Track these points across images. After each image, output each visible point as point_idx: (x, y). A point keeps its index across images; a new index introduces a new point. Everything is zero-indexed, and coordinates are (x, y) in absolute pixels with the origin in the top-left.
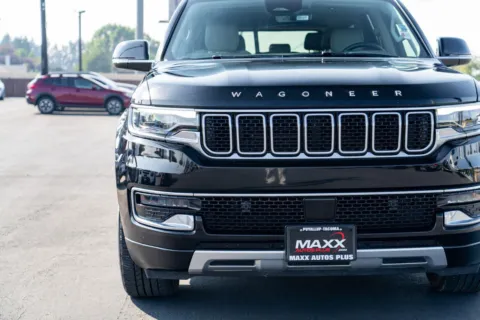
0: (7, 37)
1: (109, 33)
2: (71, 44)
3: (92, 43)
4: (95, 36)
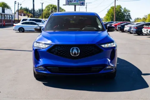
0: (21, 8)
1: (50, 7)
2: (39, 10)
3: (45, 10)
4: (46, 8)
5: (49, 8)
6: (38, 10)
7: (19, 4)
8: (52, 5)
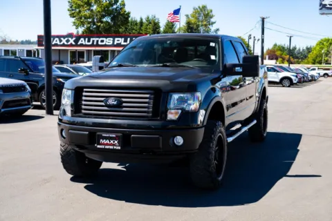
5: (323, 44)
6: (305, 48)
7: (255, 40)
8: (329, 40)
